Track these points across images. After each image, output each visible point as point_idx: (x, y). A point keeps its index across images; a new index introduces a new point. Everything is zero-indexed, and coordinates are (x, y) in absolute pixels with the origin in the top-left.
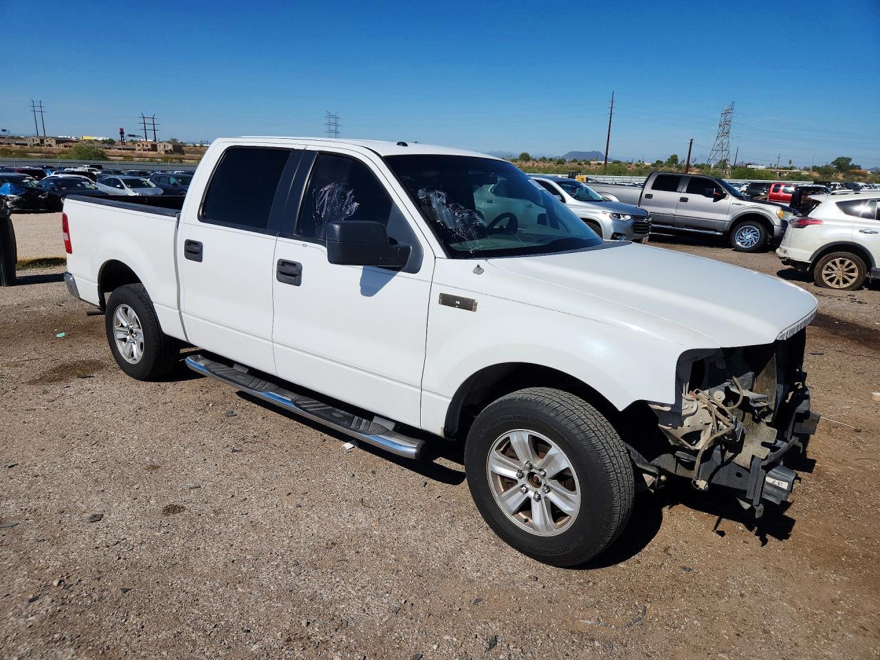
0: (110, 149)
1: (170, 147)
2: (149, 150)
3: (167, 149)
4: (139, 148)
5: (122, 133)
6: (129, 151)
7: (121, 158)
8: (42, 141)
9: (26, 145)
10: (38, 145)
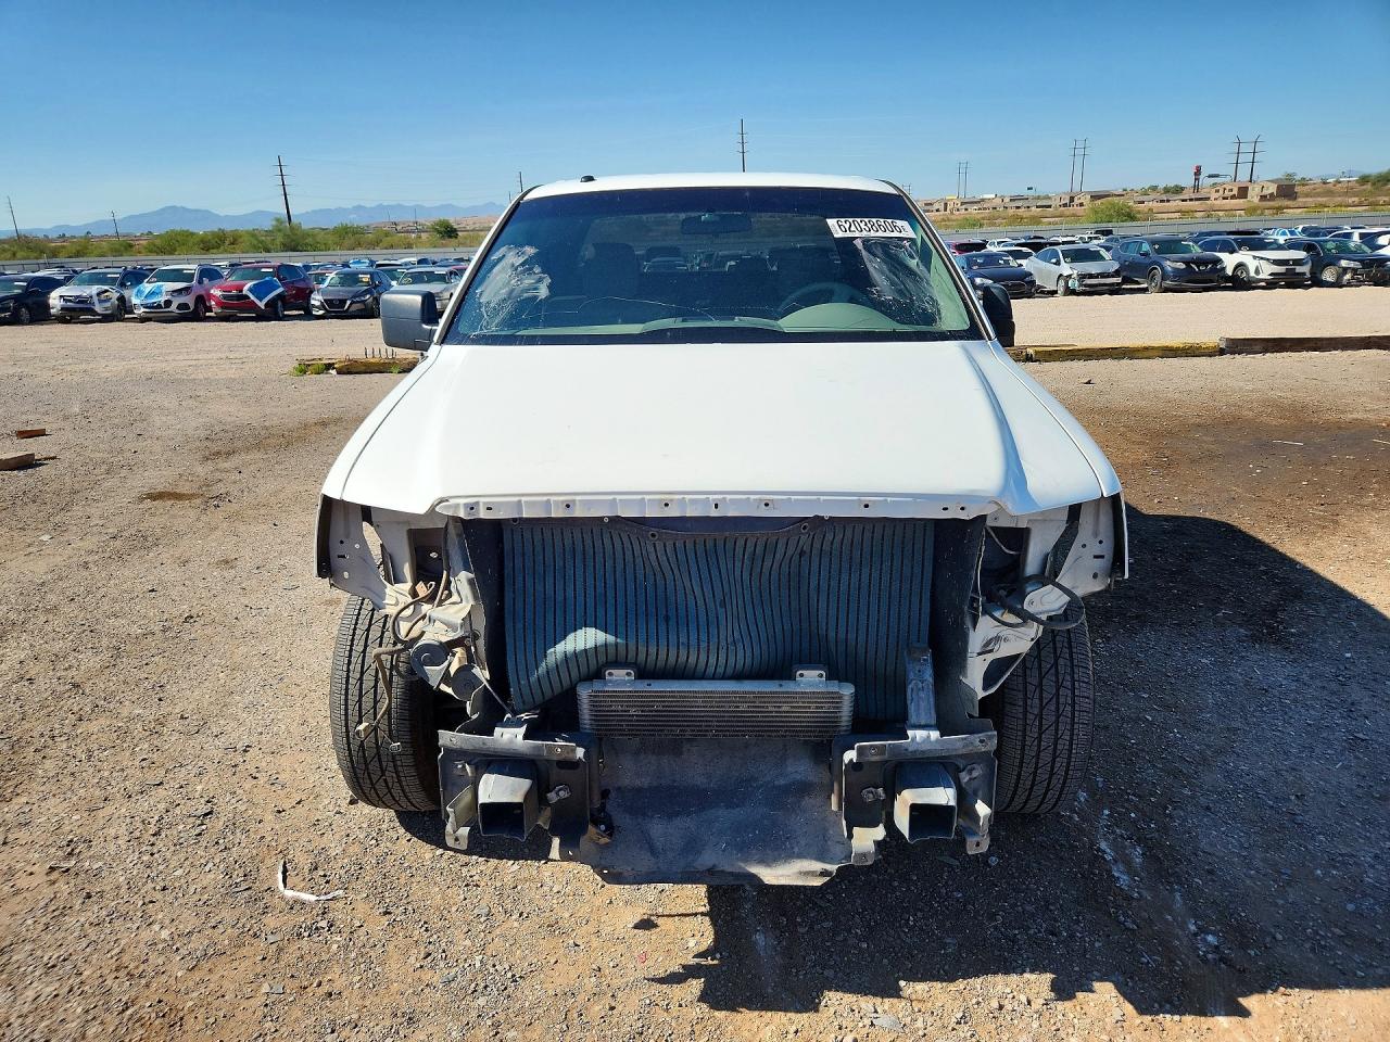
0: (1168, 201)
1: (1272, 189)
2: (1233, 197)
3: (1266, 192)
4: (1217, 195)
5: (1198, 172)
6: (1197, 203)
7: (1177, 215)
8: (1072, 199)
9: (1050, 206)
10: (1065, 205)
